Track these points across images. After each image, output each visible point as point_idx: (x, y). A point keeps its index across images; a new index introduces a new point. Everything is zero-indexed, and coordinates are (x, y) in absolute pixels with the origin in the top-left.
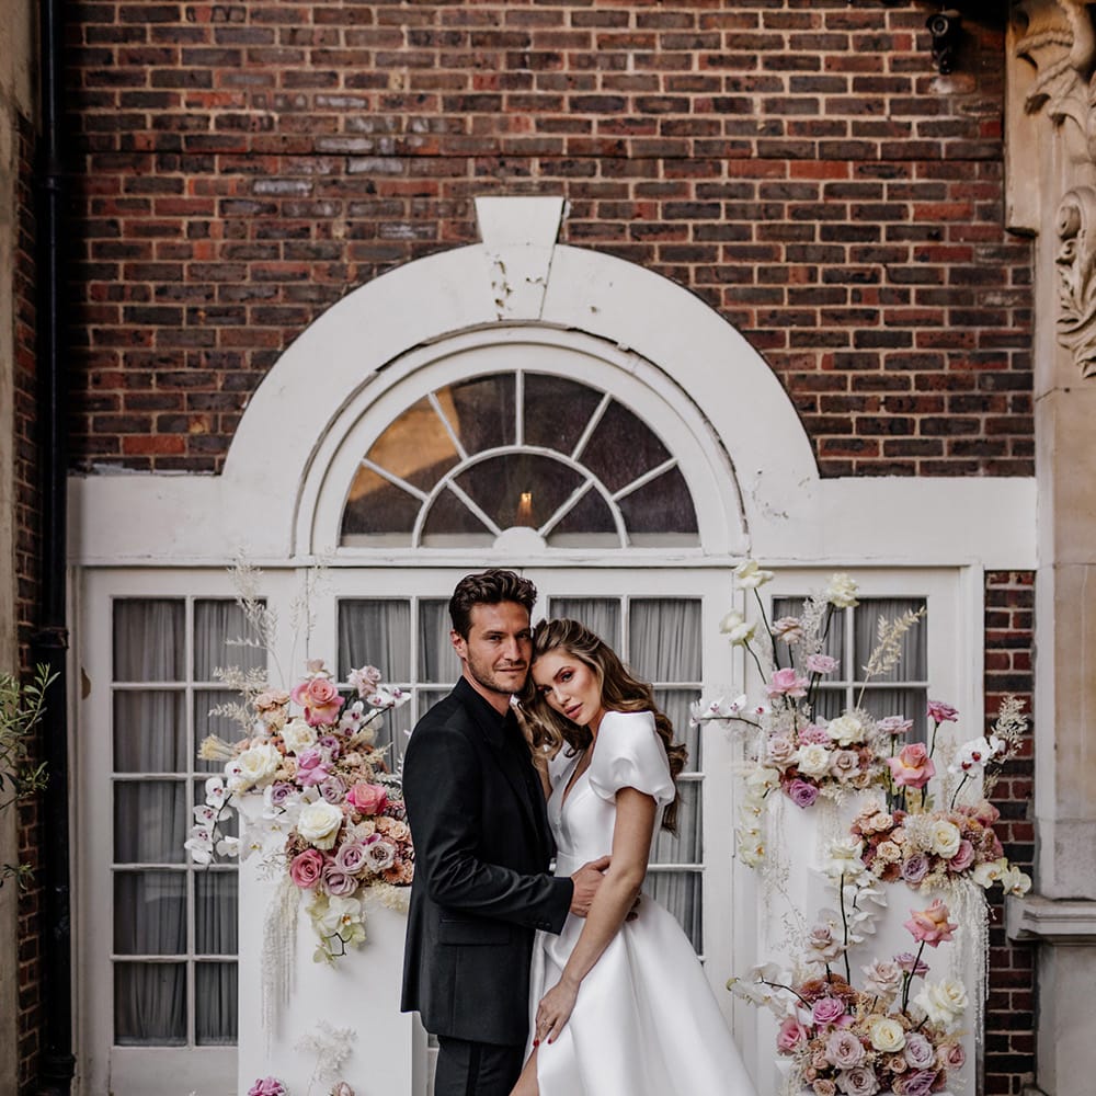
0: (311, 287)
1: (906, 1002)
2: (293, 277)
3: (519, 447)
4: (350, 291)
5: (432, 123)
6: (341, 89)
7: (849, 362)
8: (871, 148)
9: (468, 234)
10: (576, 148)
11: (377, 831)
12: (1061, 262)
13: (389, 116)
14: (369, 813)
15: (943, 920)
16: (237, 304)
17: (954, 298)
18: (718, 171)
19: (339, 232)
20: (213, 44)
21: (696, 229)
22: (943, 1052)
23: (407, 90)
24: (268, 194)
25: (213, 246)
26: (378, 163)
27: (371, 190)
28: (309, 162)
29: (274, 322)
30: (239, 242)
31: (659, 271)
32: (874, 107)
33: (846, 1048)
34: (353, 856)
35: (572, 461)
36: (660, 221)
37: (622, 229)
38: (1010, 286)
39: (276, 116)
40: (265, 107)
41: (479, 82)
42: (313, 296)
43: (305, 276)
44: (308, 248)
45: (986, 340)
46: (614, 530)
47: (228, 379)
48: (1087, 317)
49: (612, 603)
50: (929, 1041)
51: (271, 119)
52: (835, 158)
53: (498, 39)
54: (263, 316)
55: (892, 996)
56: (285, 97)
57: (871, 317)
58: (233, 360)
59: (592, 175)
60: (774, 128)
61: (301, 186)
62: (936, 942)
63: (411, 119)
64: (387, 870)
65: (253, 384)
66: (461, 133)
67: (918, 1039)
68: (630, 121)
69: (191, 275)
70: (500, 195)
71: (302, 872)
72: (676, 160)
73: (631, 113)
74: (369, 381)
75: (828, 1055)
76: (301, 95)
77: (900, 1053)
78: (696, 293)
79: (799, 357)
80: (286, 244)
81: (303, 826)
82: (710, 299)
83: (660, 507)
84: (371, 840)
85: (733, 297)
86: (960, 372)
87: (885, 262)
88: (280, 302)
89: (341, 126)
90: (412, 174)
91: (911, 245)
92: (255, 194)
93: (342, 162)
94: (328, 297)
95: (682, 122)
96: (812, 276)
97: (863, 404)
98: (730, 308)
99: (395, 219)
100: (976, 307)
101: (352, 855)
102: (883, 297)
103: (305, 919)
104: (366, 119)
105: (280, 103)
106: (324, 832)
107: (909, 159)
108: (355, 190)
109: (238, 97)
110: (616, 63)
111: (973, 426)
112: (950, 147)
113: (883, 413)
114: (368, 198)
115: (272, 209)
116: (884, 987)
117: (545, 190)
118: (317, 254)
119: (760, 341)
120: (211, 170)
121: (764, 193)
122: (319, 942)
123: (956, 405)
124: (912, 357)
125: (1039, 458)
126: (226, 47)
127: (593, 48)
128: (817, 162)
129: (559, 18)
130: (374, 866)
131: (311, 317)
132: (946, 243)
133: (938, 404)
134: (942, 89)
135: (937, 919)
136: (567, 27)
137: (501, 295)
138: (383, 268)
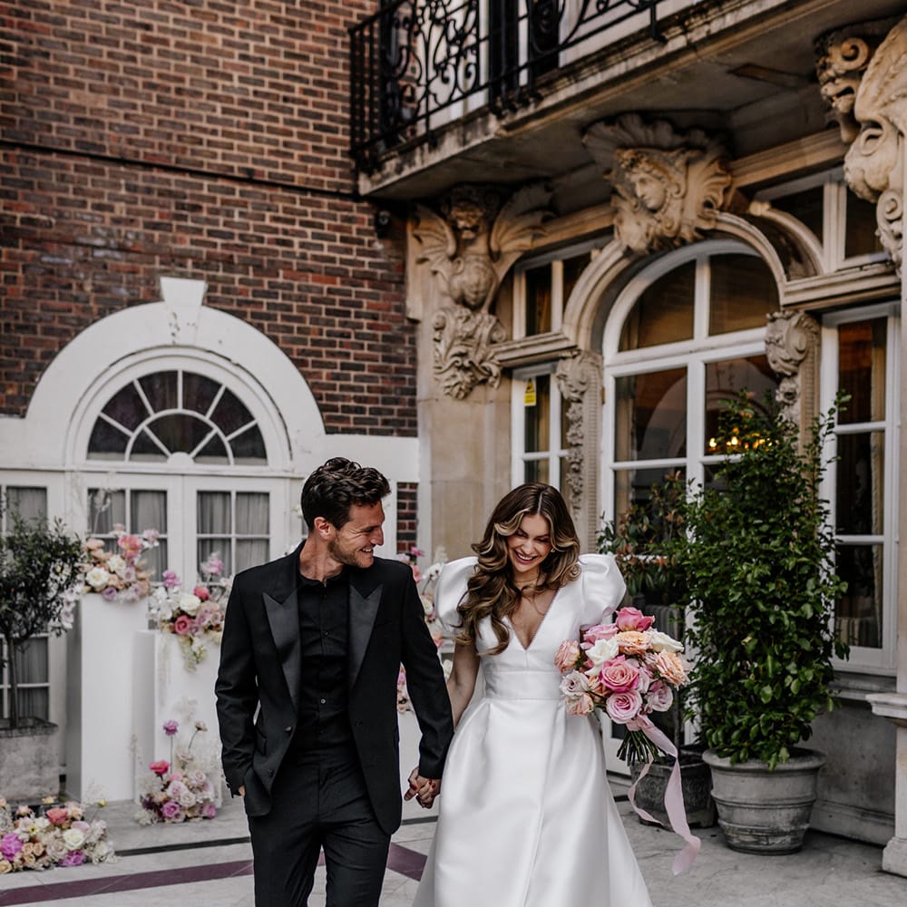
0: (73, 318)
2: (64, 311)
3: (180, 410)
4: (94, 321)
5: (137, 235)
6: (89, 209)
7: (337, 377)
8: (347, 271)
9: (155, 296)
10: (210, 256)
12: (435, 340)
13: (115, 228)
16: (32, 323)
17: (384, 349)
18: (277, 275)
19: (88, 288)
20: (18, 176)
21: (268, 304)
23: (124, 215)
24: (49, 263)
25: (18, 290)
26: (109, 253)
27: (105, 267)
28: (71, 249)
29: (53, 335)
30: (33, 289)
31: (250, 324)
32: (349, 251)
35: (206, 419)
36: (251, 298)
37: (232, 301)
38: (407, 345)
39: (54, 221)
40: (48, 215)
41: (161, 216)
42: (74, 322)
43: (70, 310)
44: (72, 295)
45: (397, 370)
46: (227, 455)
47: (27, 364)
48: (447, 367)
49: (226, 494)
51: (51, 223)
52: (331, 274)
53: (170, 194)
54: (47, 331)
56: (59, 211)
57: (347, 355)
58: (30, 354)
59: (217, 270)
60: (304, 256)
61: (67, 261)
63: (127, 232)
65: (42, 368)
66: (152, 241)
68: (237, 245)
69: (7, 305)
70: (172, 276)
72: (258, 268)
73: (237, 241)
74: (106, 370)
76: (69, 210)
78: (269, 337)
79: (315, 373)
80: (60, 293)
82: (275, 340)
85: (286, 340)
86: (386, 386)
87: (353, 328)
88: (57, 324)
89: (89, 230)
90: (128, 261)
91: (365, 322)
92: (42, 263)
93: (89, 250)
94: (83, 324)
95: (261, 249)
96: (321, 333)
97: (344, 398)
98: (284, 346)
99: (117, 284)
100: (393, 354)
102: (353, 346)
104: (103, 228)
105: (56, 214)
107: (363, 279)
108: (97, 267)
109: (32, 206)
110: (229, 214)
111: (391, 412)
112: (382, 275)
113: (352, 403)
114: (102, 271)
115: (51, 272)
117: (195, 276)
118: (76, 299)
119: (299, 364)
120: (17, 247)
121: (300, 288)
123: (385, 401)
124: (365, 376)
125: (420, 429)
126: (25, 178)
127: (218, 205)
128: (323, 275)
129: (200, 187)
131: (73, 334)
132: (380, 322)
133: (376, 400)
134: (378, 246)
136: (205, 192)
137: (175, 330)
138: (112, 310)
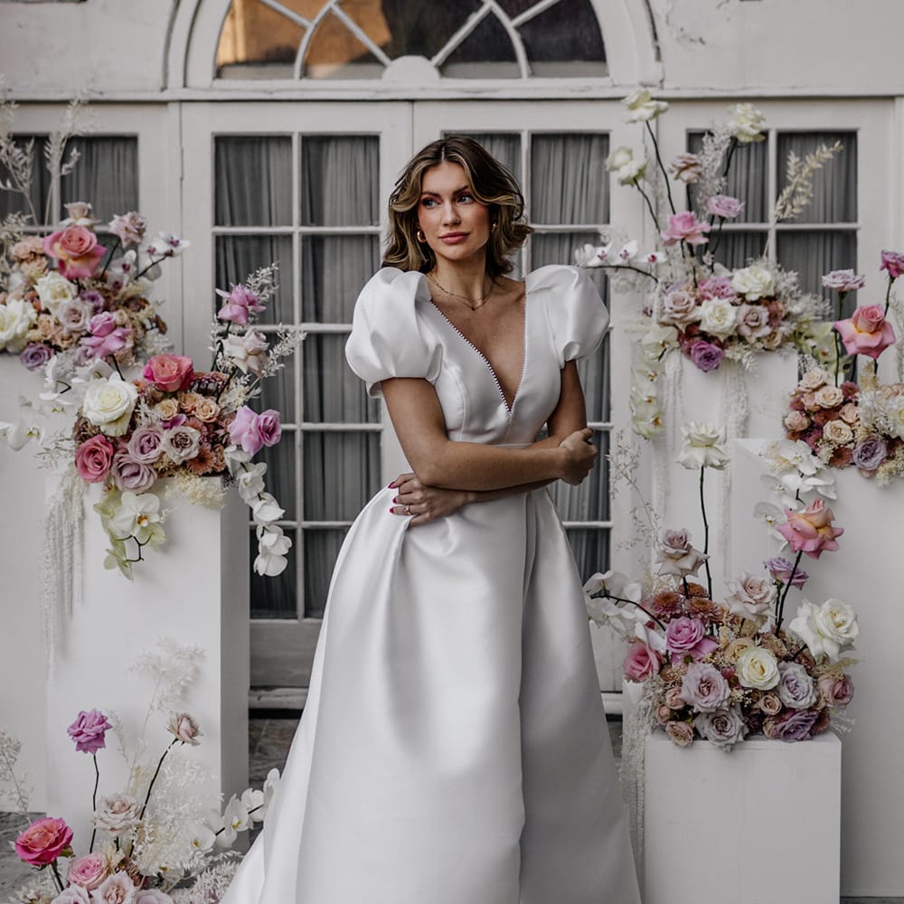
1: (779, 622)
11: (181, 411)
14: (172, 389)
15: (826, 524)
22: (825, 685)
33: (707, 685)
34: (152, 442)
46: (512, 58)
49: (512, 138)
50: (809, 672)
55: (763, 619)
62: (817, 553)
64: (191, 460)
67: (795, 670)
71: (89, 462)
75: (684, 694)
77: (775, 691)
81: (89, 409)
83: (564, 34)
84: (174, 422)
101: (149, 441)
103: (94, 518)
106: (115, 415)
116: (754, 609)
122: (110, 547)
130: (175, 456)
135: (818, 524)
